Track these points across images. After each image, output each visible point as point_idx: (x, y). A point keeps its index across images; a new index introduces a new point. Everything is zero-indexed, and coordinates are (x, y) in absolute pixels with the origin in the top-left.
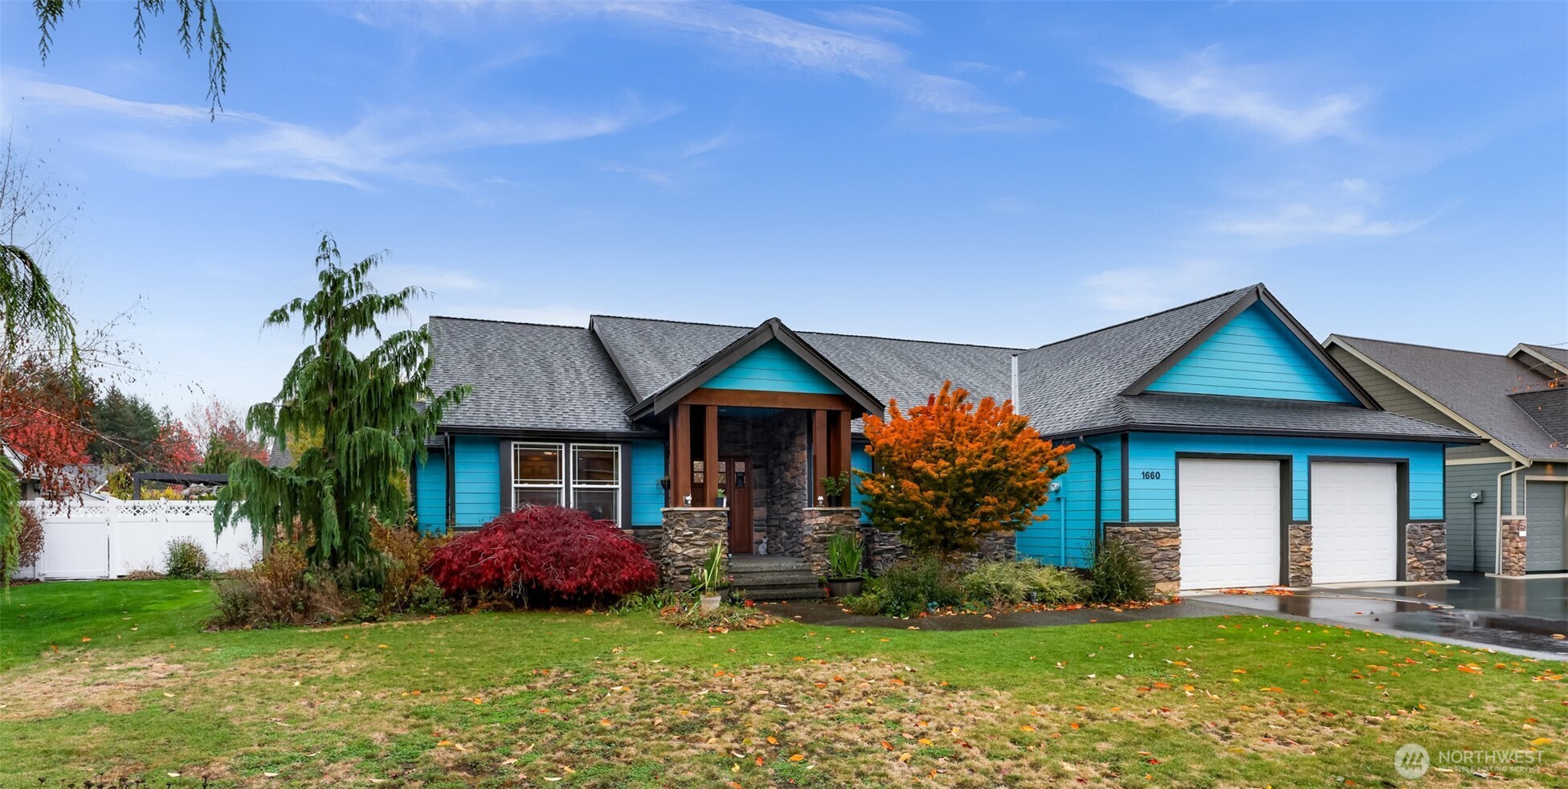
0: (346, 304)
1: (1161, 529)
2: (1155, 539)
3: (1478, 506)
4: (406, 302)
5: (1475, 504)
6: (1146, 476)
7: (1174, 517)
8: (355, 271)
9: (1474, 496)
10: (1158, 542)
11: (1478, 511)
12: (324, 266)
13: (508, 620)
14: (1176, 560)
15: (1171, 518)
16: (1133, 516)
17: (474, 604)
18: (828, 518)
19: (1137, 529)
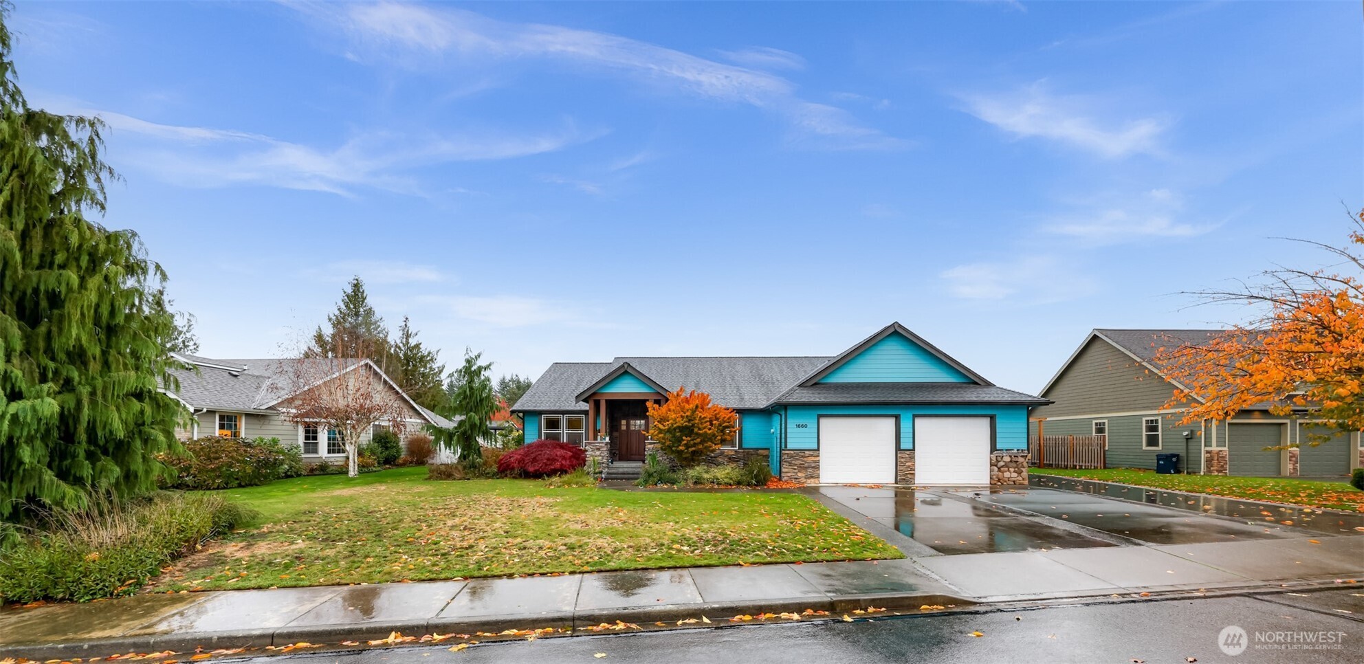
0: (473, 369)
1: (806, 452)
2: (802, 457)
3: (1189, 441)
4: (491, 367)
5: (1187, 439)
6: (798, 426)
7: (816, 446)
8: (476, 357)
9: (1185, 433)
10: (805, 459)
11: (1190, 444)
12: (467, 357)
13: (517, 482)
14: (818, 468)
15: (816, 447)
16: (789, 446)
17: (506, 476)
18: (652, 446)
19: (792, 452)
